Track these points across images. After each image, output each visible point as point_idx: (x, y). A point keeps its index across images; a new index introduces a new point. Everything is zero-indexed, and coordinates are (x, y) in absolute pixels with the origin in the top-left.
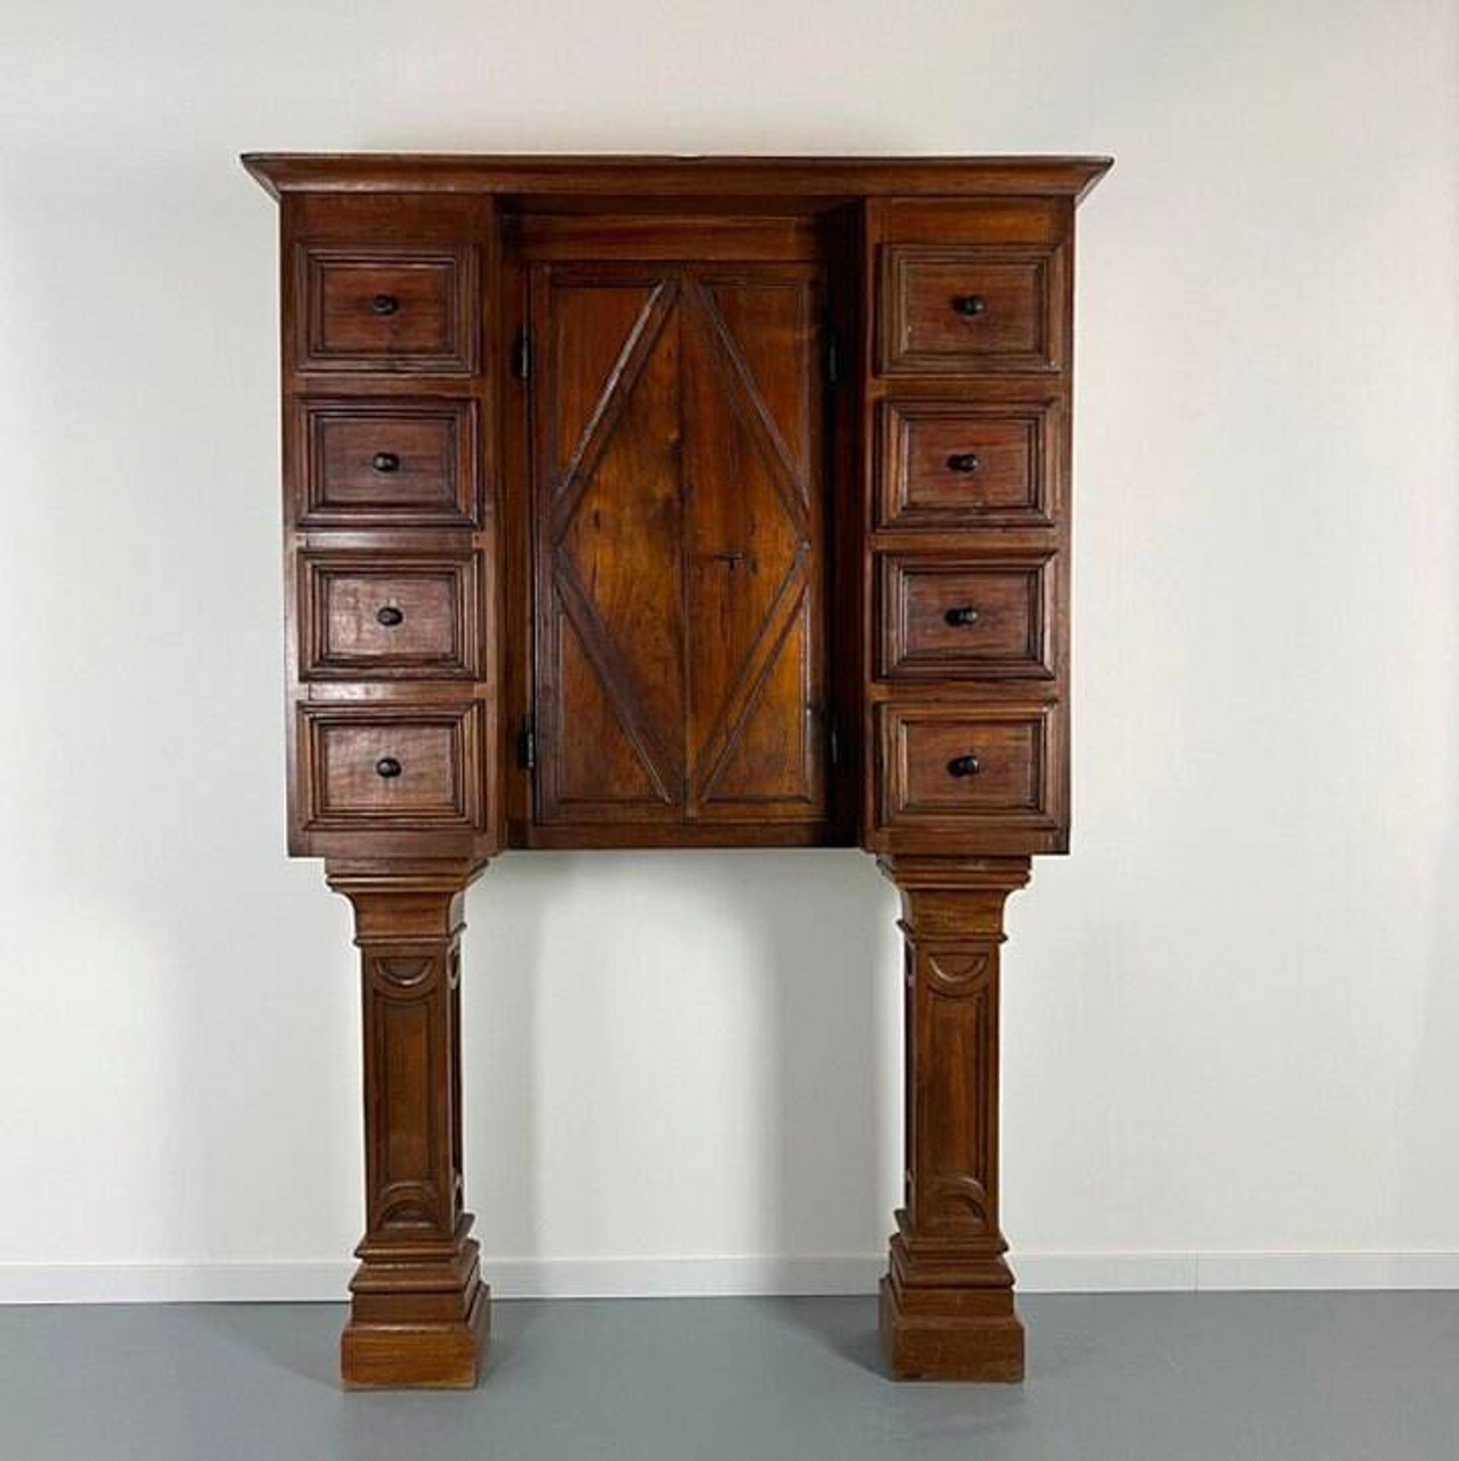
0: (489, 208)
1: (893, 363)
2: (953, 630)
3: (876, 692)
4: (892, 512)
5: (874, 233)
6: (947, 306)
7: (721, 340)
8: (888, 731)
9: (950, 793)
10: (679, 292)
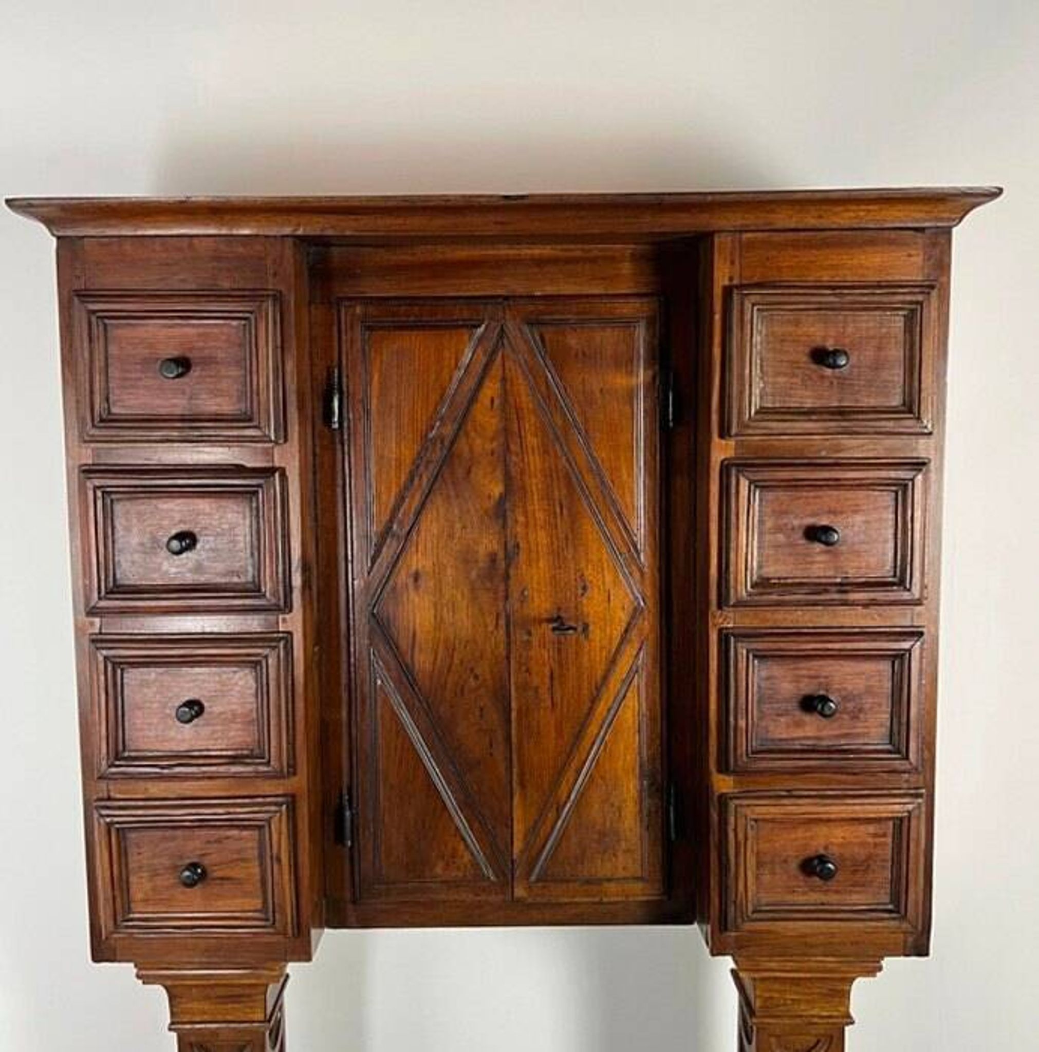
0: (289, 252)
1: (743, 425)
2: (807, 718)
3: (723, 784)
4: (742, 588)
5: (722, 276)
6: (805, 359)
7: (548, 387)
8: (735, 830)
9: (804, 893)
10: (502, 333)
